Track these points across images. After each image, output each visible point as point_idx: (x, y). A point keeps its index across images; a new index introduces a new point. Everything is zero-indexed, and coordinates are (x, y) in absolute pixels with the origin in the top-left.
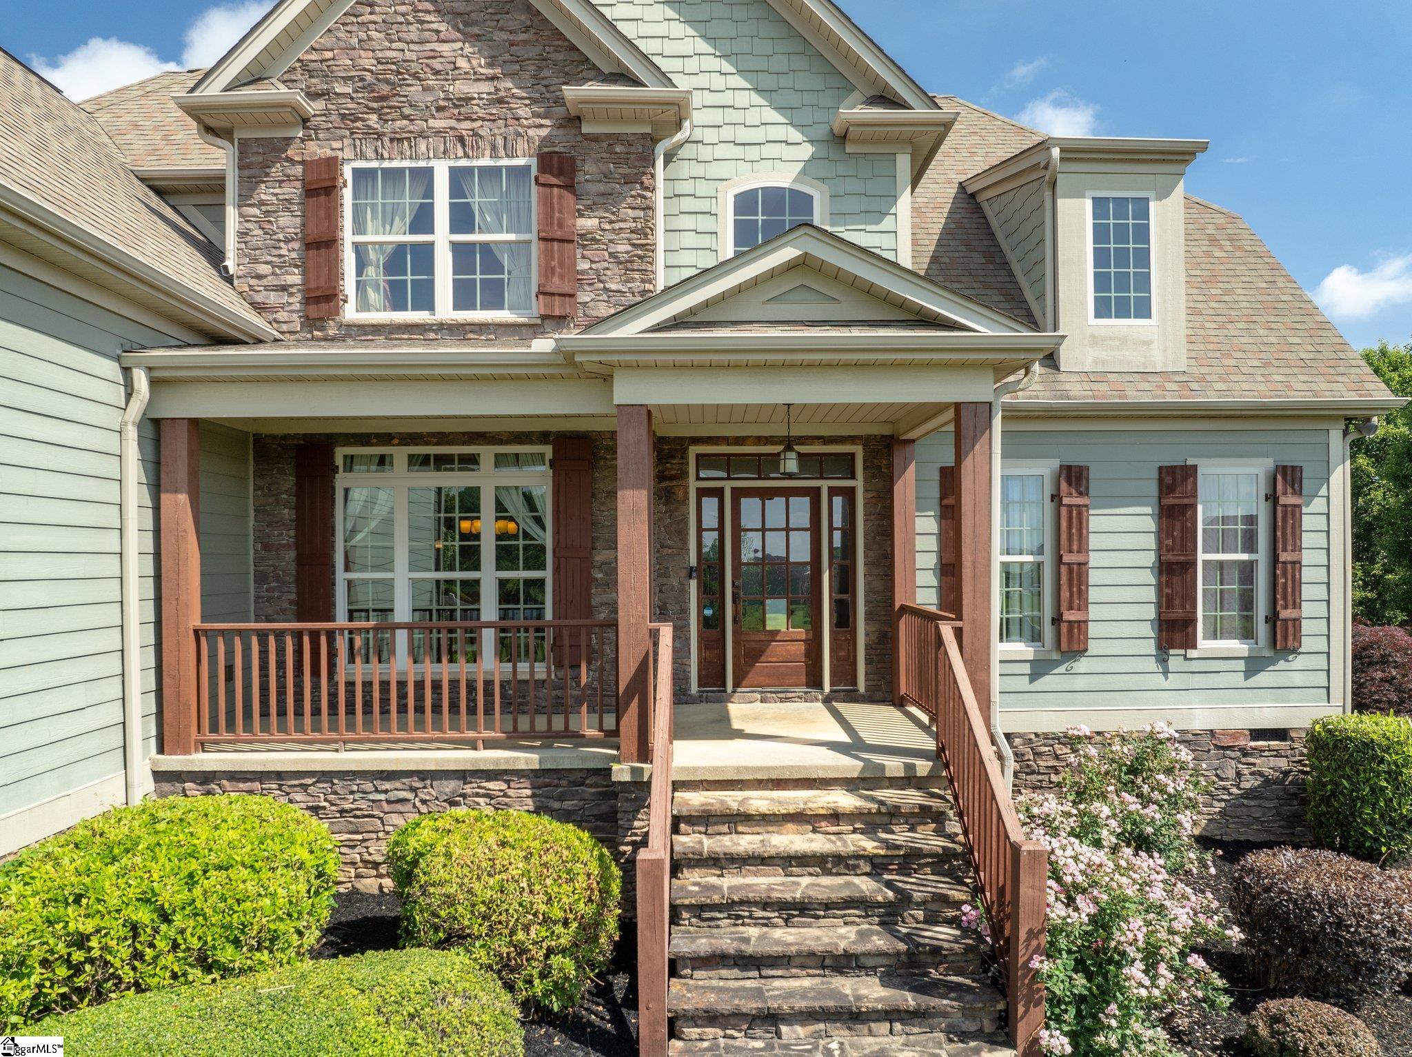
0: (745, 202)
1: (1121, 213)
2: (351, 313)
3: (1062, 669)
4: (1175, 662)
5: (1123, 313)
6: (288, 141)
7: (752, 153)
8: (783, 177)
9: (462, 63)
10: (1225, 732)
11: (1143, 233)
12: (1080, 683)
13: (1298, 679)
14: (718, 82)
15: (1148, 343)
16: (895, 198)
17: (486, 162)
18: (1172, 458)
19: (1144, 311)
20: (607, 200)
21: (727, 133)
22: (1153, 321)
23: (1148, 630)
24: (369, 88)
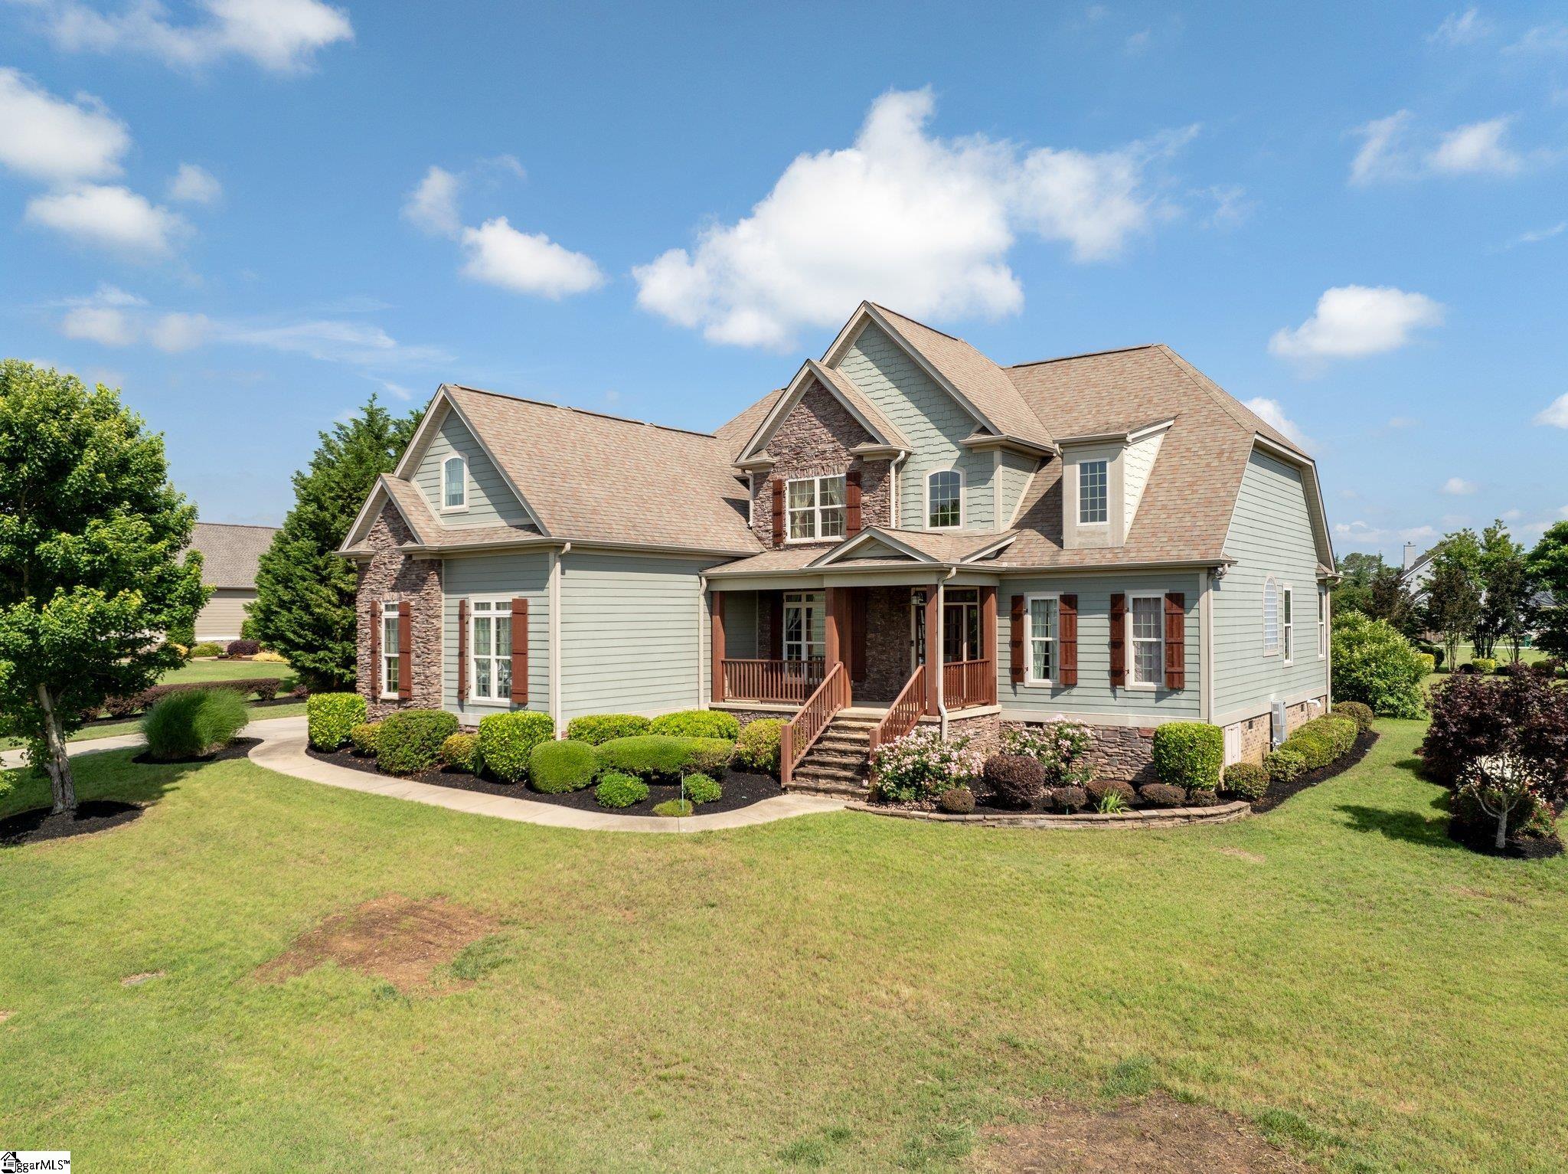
0: (934, 479)
1: (1093, 470)
2: (789, 540)
3: (1065, 693)
4: (1119, 692)
5: (1093, 519)
6: (768, 473)
7: (936, 457)
8: (948, 468)
9: (823, 437)
10: (1144, 729)
11: (1103, 479)
12: (1074, 700)
13: (1184, 704)
14: (923, 427)
15: (1105, 534)
16: (992, 472)
17: (832, 476)
18: (1117, 591)
19: (1103, 518)
20: (872, 488)
21: (926, 449)
22: (1107, 523)
23: (1106, 676)
24: (793, 450)
